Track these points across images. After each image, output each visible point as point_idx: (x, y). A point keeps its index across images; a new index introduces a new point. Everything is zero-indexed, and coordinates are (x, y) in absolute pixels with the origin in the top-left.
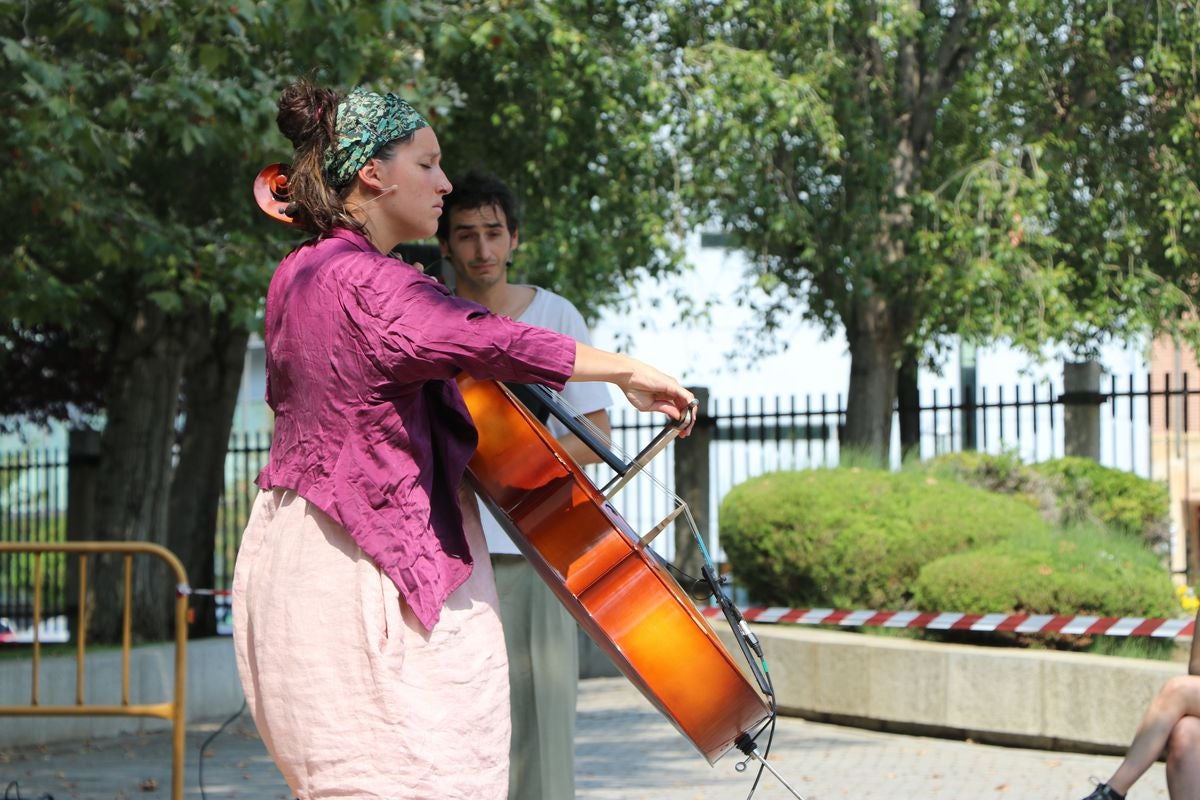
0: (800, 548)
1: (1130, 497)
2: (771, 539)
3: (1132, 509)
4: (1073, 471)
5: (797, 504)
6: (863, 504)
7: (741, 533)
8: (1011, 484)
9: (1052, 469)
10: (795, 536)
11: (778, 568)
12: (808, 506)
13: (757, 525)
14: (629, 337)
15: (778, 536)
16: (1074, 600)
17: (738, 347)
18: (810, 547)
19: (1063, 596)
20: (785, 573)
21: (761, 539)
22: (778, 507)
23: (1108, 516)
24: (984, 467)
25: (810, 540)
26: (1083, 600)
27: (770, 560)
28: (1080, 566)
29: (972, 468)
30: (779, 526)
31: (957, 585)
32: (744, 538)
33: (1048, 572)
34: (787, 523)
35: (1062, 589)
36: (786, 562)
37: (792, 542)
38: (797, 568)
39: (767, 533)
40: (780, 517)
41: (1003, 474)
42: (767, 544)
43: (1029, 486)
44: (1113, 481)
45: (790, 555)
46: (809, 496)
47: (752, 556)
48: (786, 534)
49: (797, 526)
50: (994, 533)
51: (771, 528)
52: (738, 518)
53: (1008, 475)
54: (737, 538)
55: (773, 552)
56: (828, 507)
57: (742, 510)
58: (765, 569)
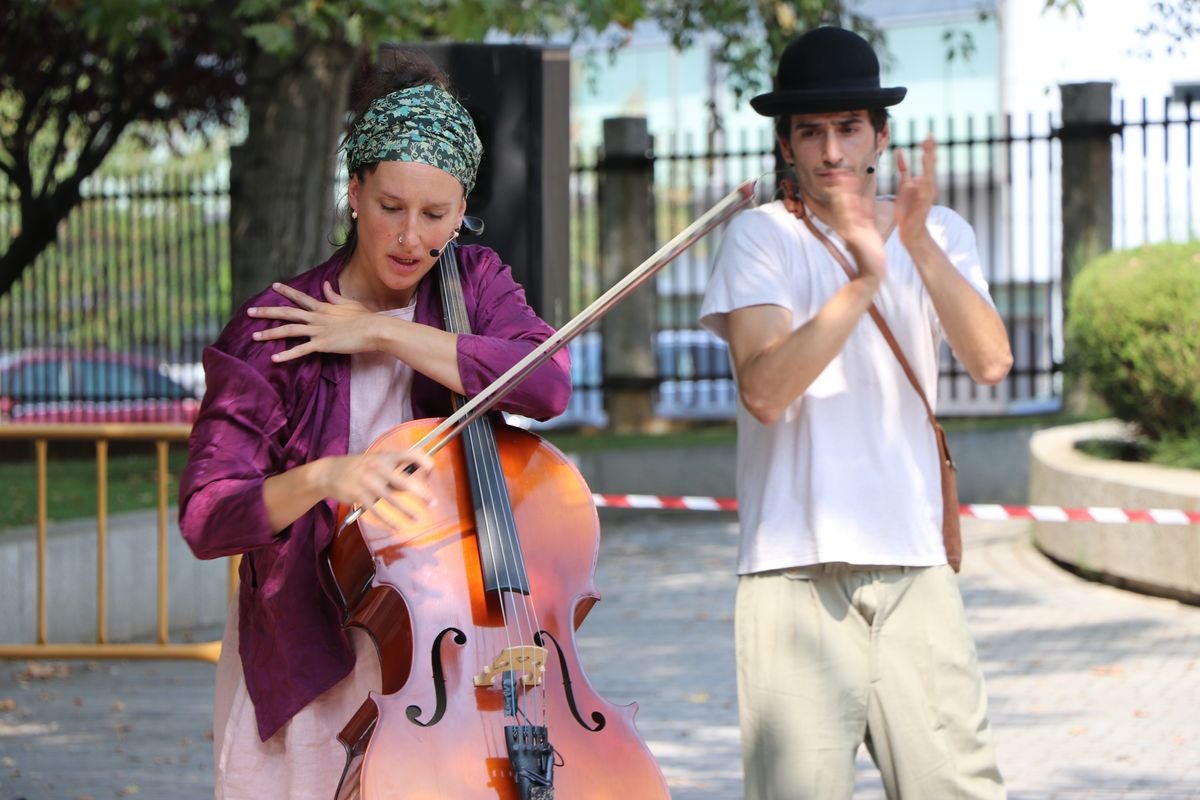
0: (1178, 359)
2: (1136, 345)
5: (1174, 295)
7: (1096, 334)
10: (1171, 340)
11: (1147, 385)
12: (1189, 300)
13: (1118, 325)
14: (967, 36)
15: (1146, 341)
17: (1156, 17)
18: (1191, 358)
20: (1157, 392)
21: (1123, 344)
22: (1146, 299)
25: (1192, 347)
27: (1136, 375)
30: (1147, 327)
32: (1101, 343)
34: (1160, 324)
36: (1159, 378)
37: (1166, 349)
38: (1173, 386)
39: (1132, 335)
40: (1148, 313)
42: (1132, 352)
45: (1163, 367)
46: (1190, 285)
47: (1112, 368)
48: (1158, 337)
49: (1173, 326)
51: (1137, 330)
52: (1092, 312)
54: (1092, 341)
55: (1139, 362)
57: (1098, 303)
58: (1129, 387)
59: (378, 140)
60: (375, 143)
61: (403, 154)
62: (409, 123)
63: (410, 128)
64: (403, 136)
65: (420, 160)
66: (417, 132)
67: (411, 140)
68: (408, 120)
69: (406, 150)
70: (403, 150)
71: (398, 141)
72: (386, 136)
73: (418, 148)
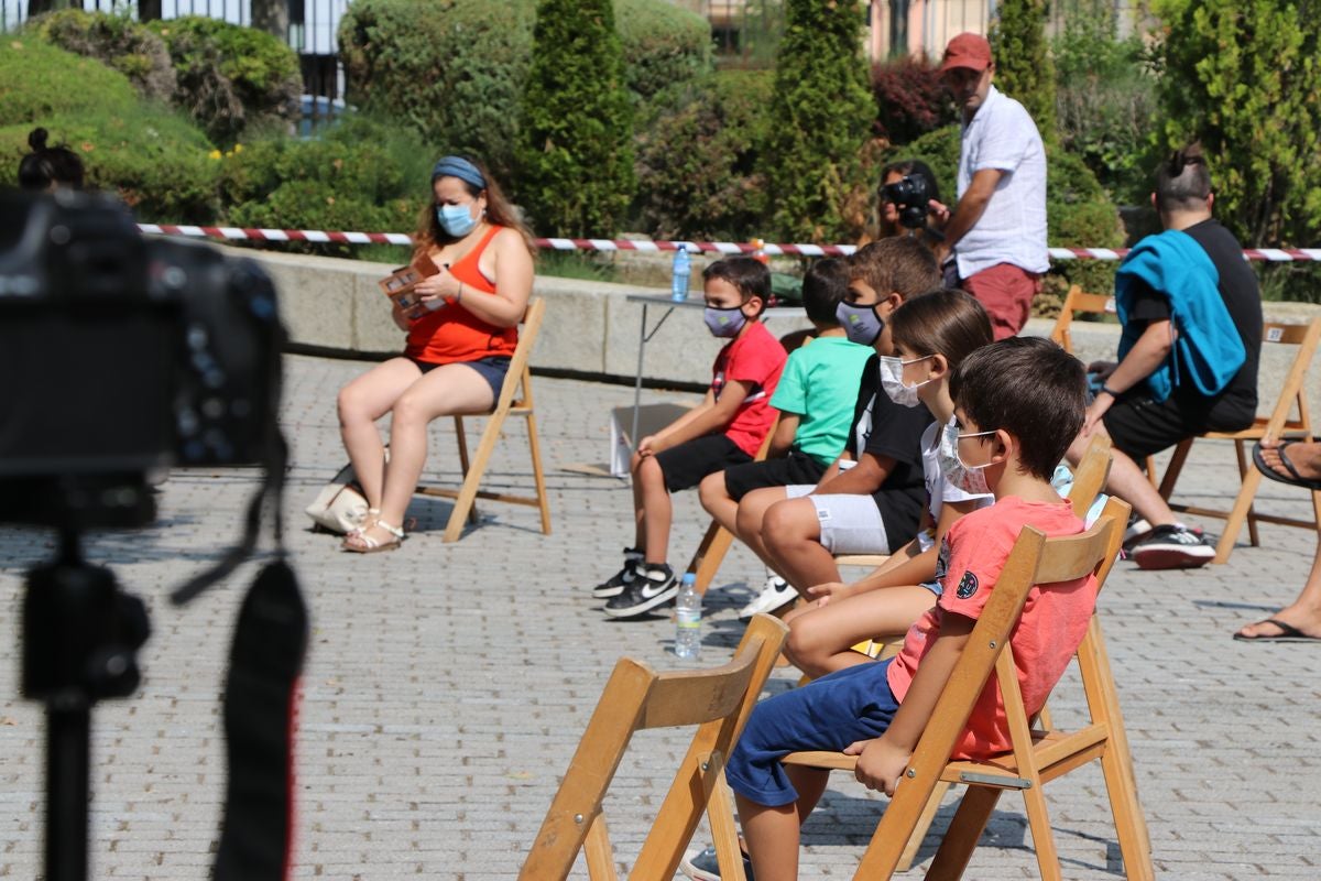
1: (255, 57)
3: (255, 70)
4: (203, 29)
8: (123, 44)
9: (183, 26)
16: (112, 176)
19: (103, 173)
23: (233, 76)
24: (97, 26)
26: (122, 176)
28: (123, 144)
29: (86, 27)
31: (6, 158)
33: (92, 148)
35: (102, 166)
41: (115, 34)
43: (142, 47)
44: (242, 40)
50: (72, 101)
53: (121, 35)
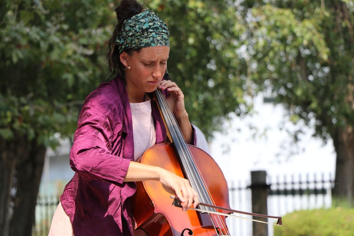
6: (343, 225)
12: (316, 227)
13: (291, 235)
40: (302, 232)
46: (316, 222)
56: (325, 227)
59: (138, 39)
60: (137, 41)
61: (152, 43)
62: (150, 30)
63: (151, 32)
64: (150, 36)
65: (159, 45)
66: (154, 33)
67: (153, 37)
68: (149, 29)
69: (153, 42)
70: (152, 42)
71: (148, 39)
72: (142, 37)
73: (157, 40)
